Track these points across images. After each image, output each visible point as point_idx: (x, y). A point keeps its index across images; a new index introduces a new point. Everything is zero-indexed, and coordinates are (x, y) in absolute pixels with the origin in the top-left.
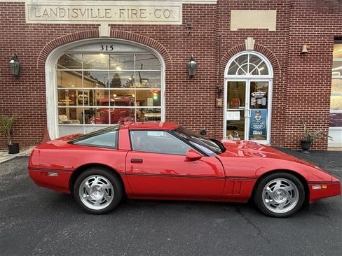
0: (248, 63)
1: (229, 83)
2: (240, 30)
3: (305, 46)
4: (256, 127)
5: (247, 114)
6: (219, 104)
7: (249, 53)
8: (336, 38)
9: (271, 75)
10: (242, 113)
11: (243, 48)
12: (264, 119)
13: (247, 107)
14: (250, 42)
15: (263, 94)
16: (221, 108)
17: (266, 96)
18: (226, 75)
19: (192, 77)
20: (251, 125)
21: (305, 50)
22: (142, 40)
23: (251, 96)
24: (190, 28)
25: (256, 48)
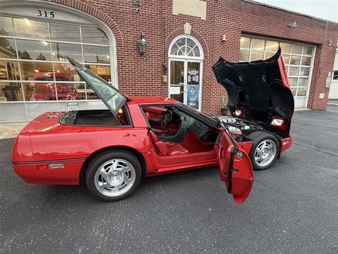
0: (186, 45)
1: (172, 61)
2: (180, 15)
3: (224, 36)
4: (192, 99)
5: (185, 89)
6: (165, 80)
7: (186, 37)
8: (243, 32)
9: (202, 57)
10: (182, 88)
11: (182, 32)
12: (197, 93)
13: (185, 83)
14: (188, 27)
15: (196, 72)
16: (166, 84)
17: (198, 74)
18: (169, 55)
19: (142, 54)
20: (188, 98)
21: (224, 39)
22: (90, 11)
23: (188, 74)
24: (138, 5)
25: (192, 33)
